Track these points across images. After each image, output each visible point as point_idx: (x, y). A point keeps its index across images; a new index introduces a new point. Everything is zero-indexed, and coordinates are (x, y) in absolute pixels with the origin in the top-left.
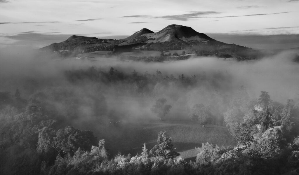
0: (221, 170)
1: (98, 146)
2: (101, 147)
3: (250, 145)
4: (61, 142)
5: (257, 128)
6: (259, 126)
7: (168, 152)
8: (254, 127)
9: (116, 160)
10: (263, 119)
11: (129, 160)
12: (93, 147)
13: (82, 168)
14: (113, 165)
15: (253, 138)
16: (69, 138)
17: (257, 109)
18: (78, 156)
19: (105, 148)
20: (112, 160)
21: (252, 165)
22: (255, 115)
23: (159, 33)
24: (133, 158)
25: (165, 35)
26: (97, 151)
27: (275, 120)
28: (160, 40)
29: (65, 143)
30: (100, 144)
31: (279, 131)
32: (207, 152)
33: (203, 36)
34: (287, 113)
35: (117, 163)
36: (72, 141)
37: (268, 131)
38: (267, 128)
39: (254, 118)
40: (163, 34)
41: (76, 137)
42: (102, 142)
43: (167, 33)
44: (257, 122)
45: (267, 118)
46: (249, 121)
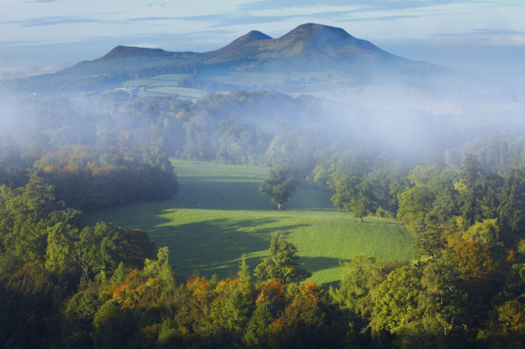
0: (385, 303)
1: (157, 259)
2: (163, 261)
3: (440, 256)
4: (88, 251)
5: (455, 223)
6: (459, 220)
7: (289, 270)
8: (451, 221)
9: (189, 286)
10: (467, 205)
11: (214, 287)
12: (147, 261)
13: (128, 301)
14: (184, 295)
15: (446, 243)
16: (103, 244)
17: (457, 186)
18: (119, 277)
19: (170, 263)
20: (182, 286)
21: (441, 292)
22: (454, 198)
24: (222, 283)
26: (155, 267)
27: (487, 208)
29: (95, 252)
30: (160, 255)
32: (361, 270)
34: (509, 193)
35: (192, 292)
36: (108, 249)
37: (473, 229)
38: (472, 223)
39: (452, 204)
41: (117, 242)
42: (162, 252)
44: (456, 212)
45: (474, 204)
46: (442, 210)
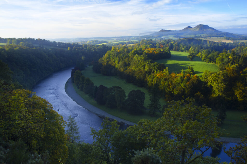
0: (211, 80)
1: (166, 69)
2: (167, 70)
3: (224, 71)
4: (153, 67)
5: (228, 65)
6: (229, 64)
7: (192, 73)
8: (227, 64)
9: (172, 74)
10: (231, 61)
11: (176, 75)
12: (164, 69)
13: (160, 77)
14: (170, 76)
15: (226, 69)
16: (156, 66)
17: (229, 57)
18: (159, 72)
19: (168, 70)
20: (170, 74)
21: (224, 79)
22: (229, 60)
23: (194, 28)
24: (178, 74)
25: (197, 28)
26: (165, 71)
27: (236, 62)
28: (194, 31)
29: (154, 68)
30: (166, 68)
31: (237, 66)
32: (206, 73)
33: (212, 28)
34: (242, 59)
35: (172, 76)
36: (157, 67)
37: (233, 66)
38: (232, 65)
39: (228, 61)
40: (196, 28)
41: (158, 66)
42: (167, 68)
43: (198, 28)
44: (229, 62)
45: (233, 61)
46: (225, 62)
